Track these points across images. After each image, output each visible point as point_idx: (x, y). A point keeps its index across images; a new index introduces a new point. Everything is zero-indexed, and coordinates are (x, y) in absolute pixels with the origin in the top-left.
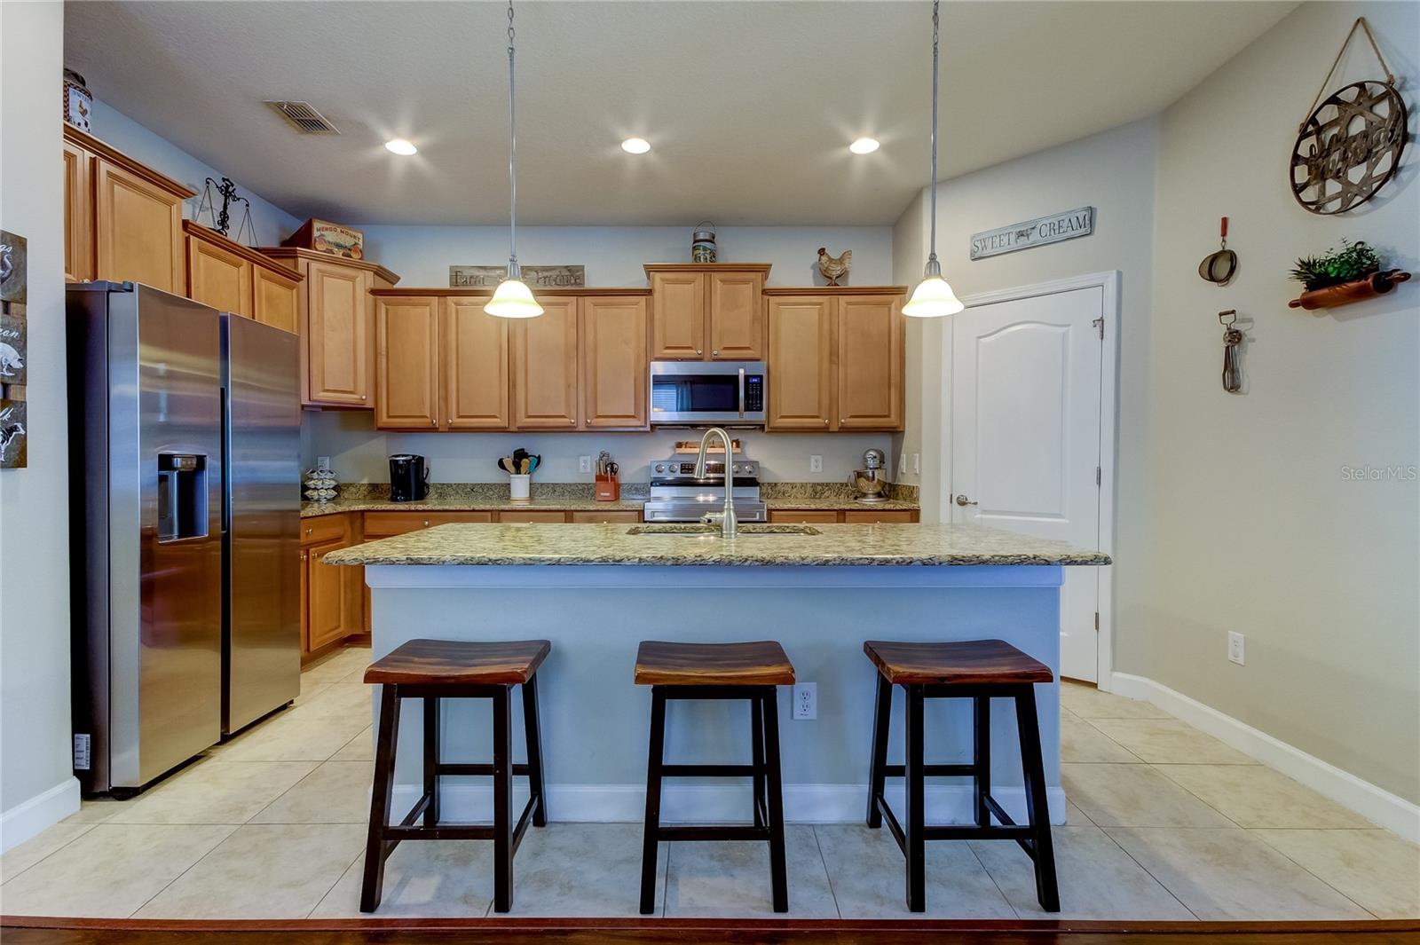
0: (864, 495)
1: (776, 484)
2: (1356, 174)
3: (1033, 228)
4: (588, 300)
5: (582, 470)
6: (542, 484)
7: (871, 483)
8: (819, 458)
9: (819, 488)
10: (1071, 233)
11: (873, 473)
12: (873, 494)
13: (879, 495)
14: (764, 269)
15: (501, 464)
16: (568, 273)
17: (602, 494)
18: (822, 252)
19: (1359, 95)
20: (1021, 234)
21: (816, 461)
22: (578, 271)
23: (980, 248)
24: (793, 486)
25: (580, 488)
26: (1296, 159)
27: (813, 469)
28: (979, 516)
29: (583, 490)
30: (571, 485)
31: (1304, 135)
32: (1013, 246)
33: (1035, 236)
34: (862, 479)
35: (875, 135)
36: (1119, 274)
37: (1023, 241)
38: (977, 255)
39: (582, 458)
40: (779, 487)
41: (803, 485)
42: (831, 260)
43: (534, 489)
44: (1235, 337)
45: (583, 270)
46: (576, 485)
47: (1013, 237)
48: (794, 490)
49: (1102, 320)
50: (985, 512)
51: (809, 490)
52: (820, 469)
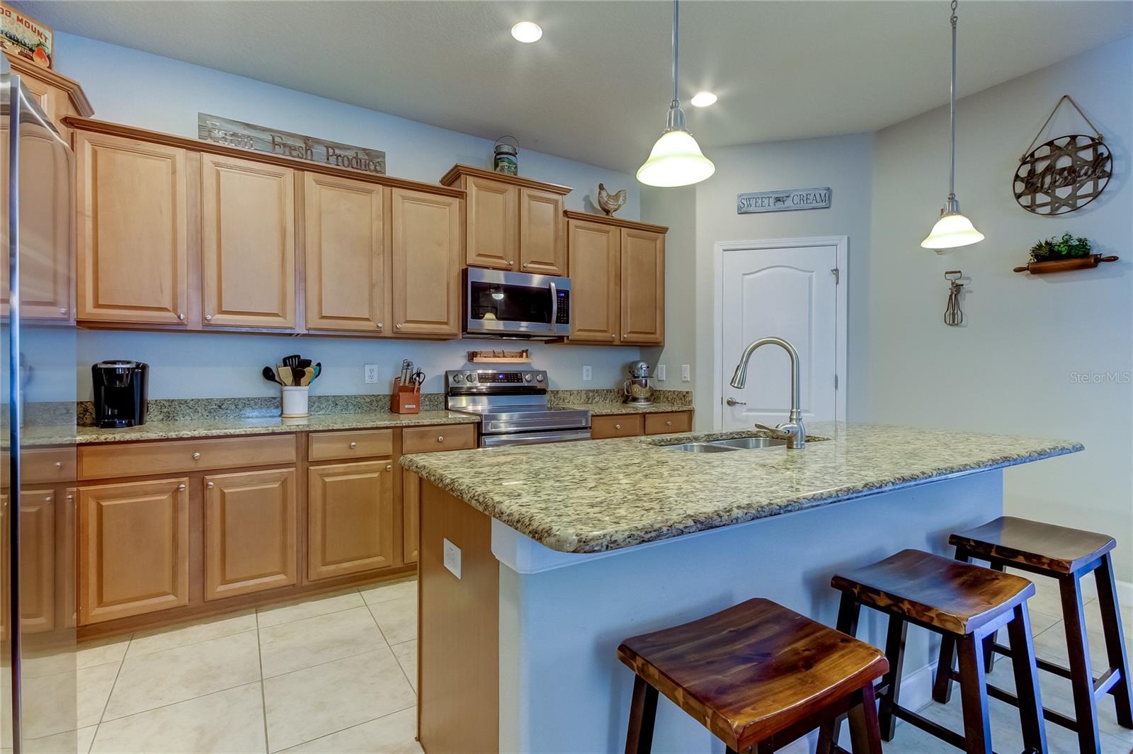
0: (635, 399)
1: (557, 392)
2: (1063, 192)
3: (788, 197)
4: (397, 192)
5: (367, 380)
6: (320, 397)
7: (644, 389)
8: (590, 367)
9: (591, 394)
10: (815, 205)
11: (646, 381)
12: (645, 399)
13: (647, 399)
14: (562, 192)
15: (268, 374)
16: (366, 157)
17: (406, 406)
18: (601, 187)
19: (1069, 144)
20: (778, 200)
21: (588, 371)
22: (378, 157)
23: (746, 206)
24: (571, 393)
25: (368, 400)
26: (1017, 177)
27: (585, 378)
28: (744, 414)
29: (371, 403)
30: (356, 397)
31: (1024, 162)
32: (772, 207)
33: (789, 203)
34: (637, 385)
35: (713, 90)
36: (849, 238)
37: (779, 205)
38: (743, 210)
39: (367, 368)
40: (560, 394)
41: (578, 392)
42: (609, 196)
43: (315, 403)
44: (957, 289)
45: (384, 157)
46: (362, 397)
47: (772, 201)
48: (572, 397)
49: (836, 270)
50: (749, 410)
51: (584, 397)
52: (590, 378)
